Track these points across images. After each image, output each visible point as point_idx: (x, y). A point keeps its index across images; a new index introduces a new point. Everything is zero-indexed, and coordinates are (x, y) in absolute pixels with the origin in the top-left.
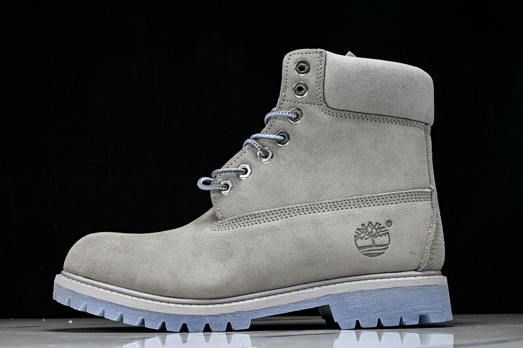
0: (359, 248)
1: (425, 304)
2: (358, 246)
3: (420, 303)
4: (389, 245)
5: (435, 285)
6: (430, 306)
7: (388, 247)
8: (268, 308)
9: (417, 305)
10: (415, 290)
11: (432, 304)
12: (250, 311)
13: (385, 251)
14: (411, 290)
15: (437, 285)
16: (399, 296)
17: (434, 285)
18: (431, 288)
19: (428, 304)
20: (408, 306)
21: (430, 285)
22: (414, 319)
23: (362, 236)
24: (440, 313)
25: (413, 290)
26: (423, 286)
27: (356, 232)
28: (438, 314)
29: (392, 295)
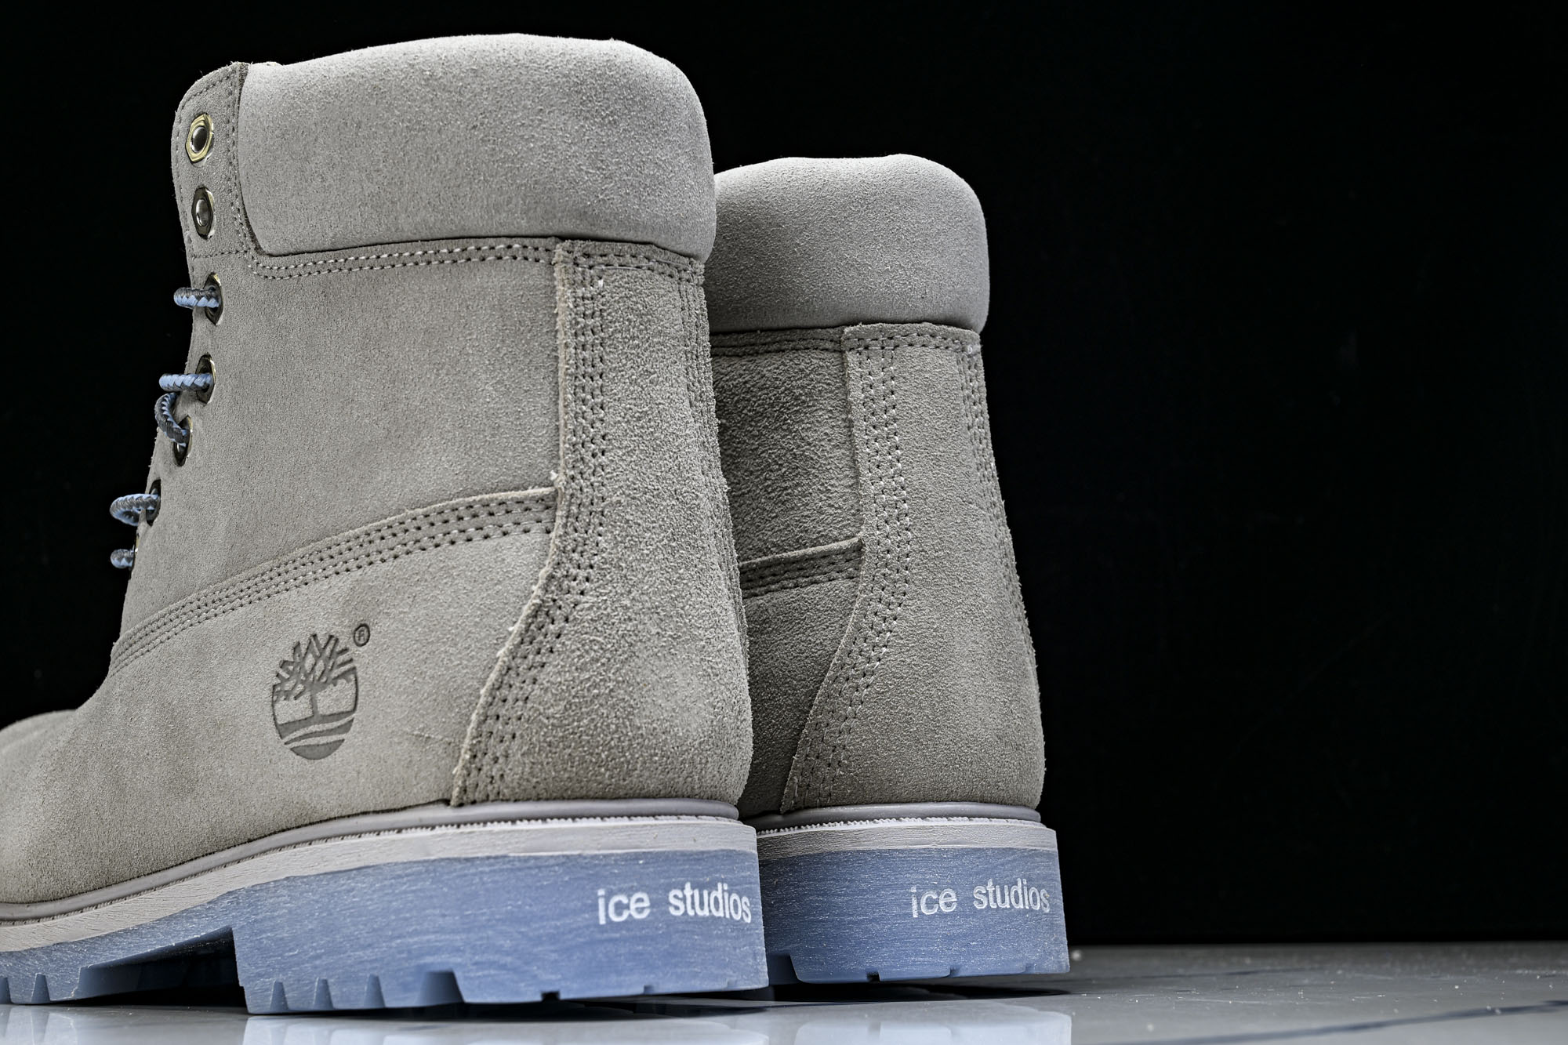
0: (282, 729)
1: (441, 930)
2: (279, 722)
3: (426, 925)
4: (354, 715)
5: (496, 858)
6: (458, 939)
7: (352, 720)
8: (117, 934)
9: (416, 933)
10: (413, 877)
11: (469, 931)
12: (79, 942)
13: (343, 736)
14: (400, 876)
15: (505, 857)
16: (368, 900)
17: (488, 858)
18: (473, 871)
19: (453, 932)
20: (392, 938)
21: (467, 860)
22: (406, 988)
23: (288, 686)
24: (503, 967)
25: (407, 875)
26: (442, 860)
27: (278, 675)
28: (492, 972)
29: (354, 897)
